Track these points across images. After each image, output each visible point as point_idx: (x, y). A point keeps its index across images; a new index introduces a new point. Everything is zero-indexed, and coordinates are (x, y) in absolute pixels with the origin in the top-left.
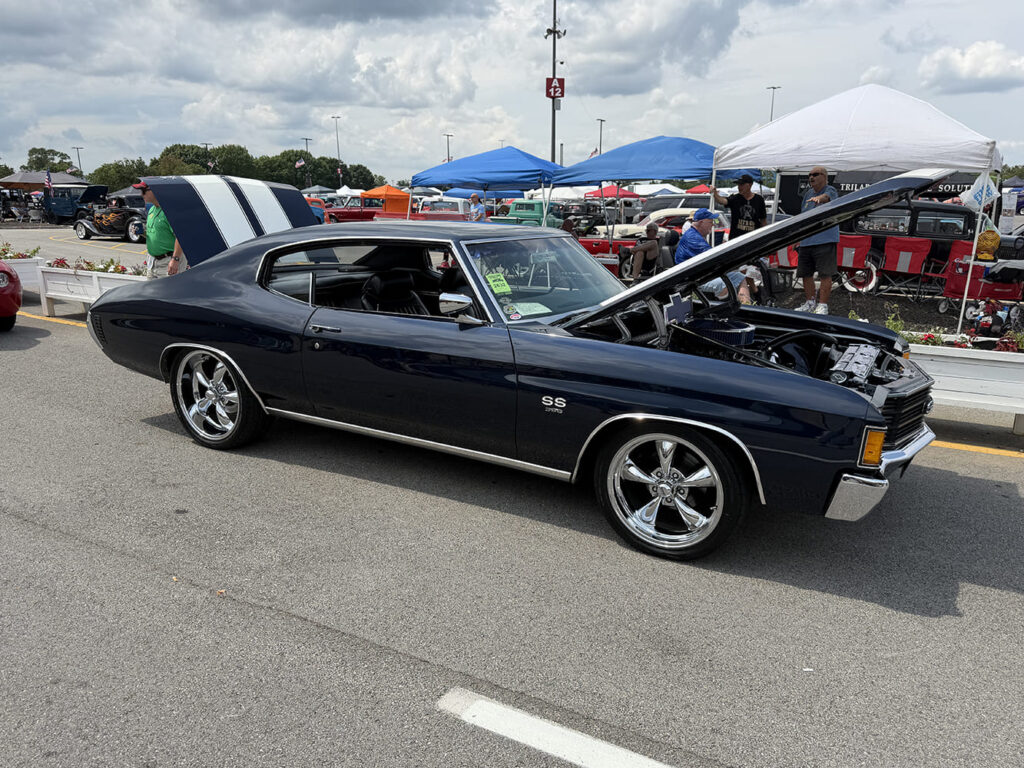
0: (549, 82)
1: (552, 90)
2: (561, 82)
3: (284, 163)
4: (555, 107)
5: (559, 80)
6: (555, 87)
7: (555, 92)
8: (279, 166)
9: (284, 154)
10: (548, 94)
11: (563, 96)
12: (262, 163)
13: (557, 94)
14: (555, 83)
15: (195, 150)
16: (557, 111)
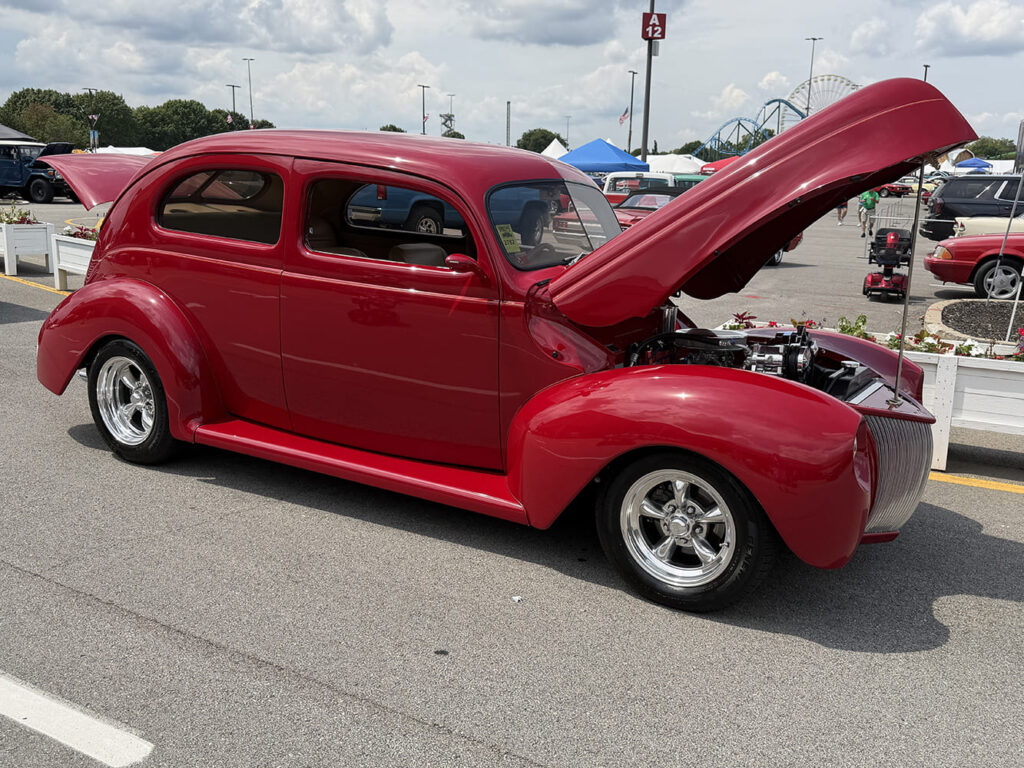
0: (647, 17)
1: (650, 29)
2: (662, 18)
3: (169, 117)
4: (651, 52)
5: (658, 15)
6: (654, 25)
7: (654, 32)
8: (163, 120)
9: (169, 105)
10: (645, 35)
11: (663, 37)
12: (140, 115)
13: (656, 35)
14: (654, 20)
15: (53, 98)
16: (653, 57)
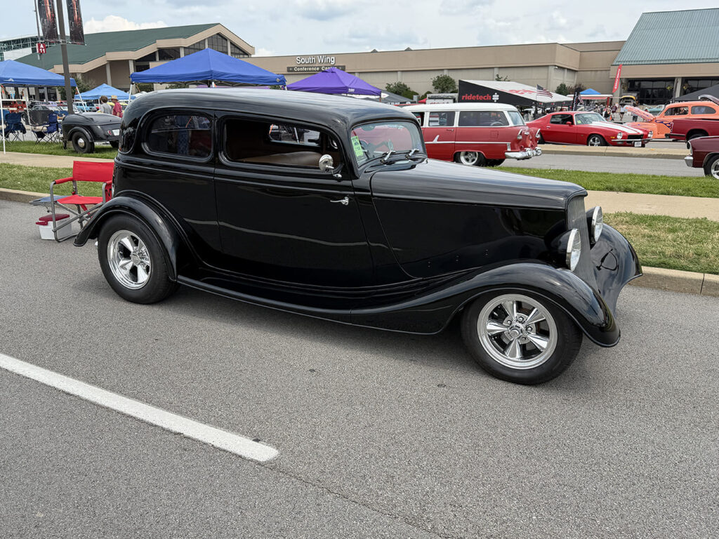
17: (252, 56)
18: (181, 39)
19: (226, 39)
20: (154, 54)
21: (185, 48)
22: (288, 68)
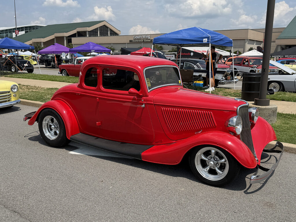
17: (120, 35)
18: (87, 28)
19: (108, 28)
20: (76, 34)
21: (89, 31)
22: (130, 40)
